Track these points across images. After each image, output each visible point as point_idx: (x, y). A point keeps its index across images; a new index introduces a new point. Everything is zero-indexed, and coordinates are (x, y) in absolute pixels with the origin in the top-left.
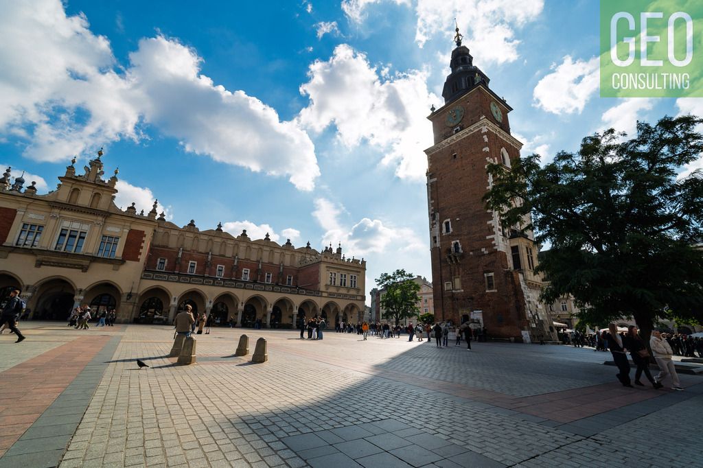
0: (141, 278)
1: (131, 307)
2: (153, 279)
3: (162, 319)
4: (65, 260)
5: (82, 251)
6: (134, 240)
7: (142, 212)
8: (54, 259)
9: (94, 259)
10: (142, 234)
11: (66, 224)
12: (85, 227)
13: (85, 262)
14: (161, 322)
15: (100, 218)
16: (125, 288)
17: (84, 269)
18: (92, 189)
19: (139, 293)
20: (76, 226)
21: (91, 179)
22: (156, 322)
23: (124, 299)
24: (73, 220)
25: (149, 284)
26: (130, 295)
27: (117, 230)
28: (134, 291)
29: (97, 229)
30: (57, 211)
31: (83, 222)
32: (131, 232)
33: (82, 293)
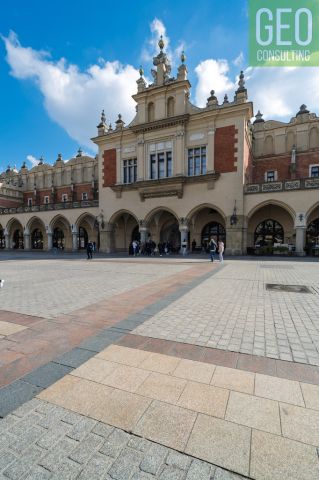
0: (245, 194)
1: (239, 234)
2: (261, 192)
3: (287, 249)
4: (159, 188)
5: (172, 174)
6: (225, 142)
7: (226, 98)
8: (152, 189)
9: (185, 180)
10: (231, 131)
11: (152, 148)
12: (169, 145)
13: (178, 186)
14: (286, 253)
15: (179, 128)
16: (227, 211)
17: (180, 194)
18: (163, 96)
19: (246, 214)
20: (161, 147)
21: (160, 83)
22: (278, 253)
23: (228, 225)
24: (156, 141)
25: (257, 200)
26: (234, 218)
27: (201, 136)
28: (239, 213)
29: (180, 142)
30: (141, 136)
31: (165, 140)
32: (219, 132)
33: (185, 223)
